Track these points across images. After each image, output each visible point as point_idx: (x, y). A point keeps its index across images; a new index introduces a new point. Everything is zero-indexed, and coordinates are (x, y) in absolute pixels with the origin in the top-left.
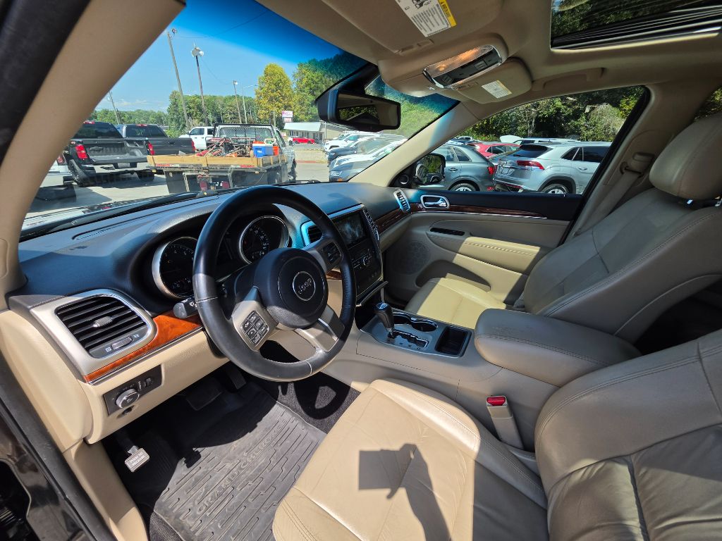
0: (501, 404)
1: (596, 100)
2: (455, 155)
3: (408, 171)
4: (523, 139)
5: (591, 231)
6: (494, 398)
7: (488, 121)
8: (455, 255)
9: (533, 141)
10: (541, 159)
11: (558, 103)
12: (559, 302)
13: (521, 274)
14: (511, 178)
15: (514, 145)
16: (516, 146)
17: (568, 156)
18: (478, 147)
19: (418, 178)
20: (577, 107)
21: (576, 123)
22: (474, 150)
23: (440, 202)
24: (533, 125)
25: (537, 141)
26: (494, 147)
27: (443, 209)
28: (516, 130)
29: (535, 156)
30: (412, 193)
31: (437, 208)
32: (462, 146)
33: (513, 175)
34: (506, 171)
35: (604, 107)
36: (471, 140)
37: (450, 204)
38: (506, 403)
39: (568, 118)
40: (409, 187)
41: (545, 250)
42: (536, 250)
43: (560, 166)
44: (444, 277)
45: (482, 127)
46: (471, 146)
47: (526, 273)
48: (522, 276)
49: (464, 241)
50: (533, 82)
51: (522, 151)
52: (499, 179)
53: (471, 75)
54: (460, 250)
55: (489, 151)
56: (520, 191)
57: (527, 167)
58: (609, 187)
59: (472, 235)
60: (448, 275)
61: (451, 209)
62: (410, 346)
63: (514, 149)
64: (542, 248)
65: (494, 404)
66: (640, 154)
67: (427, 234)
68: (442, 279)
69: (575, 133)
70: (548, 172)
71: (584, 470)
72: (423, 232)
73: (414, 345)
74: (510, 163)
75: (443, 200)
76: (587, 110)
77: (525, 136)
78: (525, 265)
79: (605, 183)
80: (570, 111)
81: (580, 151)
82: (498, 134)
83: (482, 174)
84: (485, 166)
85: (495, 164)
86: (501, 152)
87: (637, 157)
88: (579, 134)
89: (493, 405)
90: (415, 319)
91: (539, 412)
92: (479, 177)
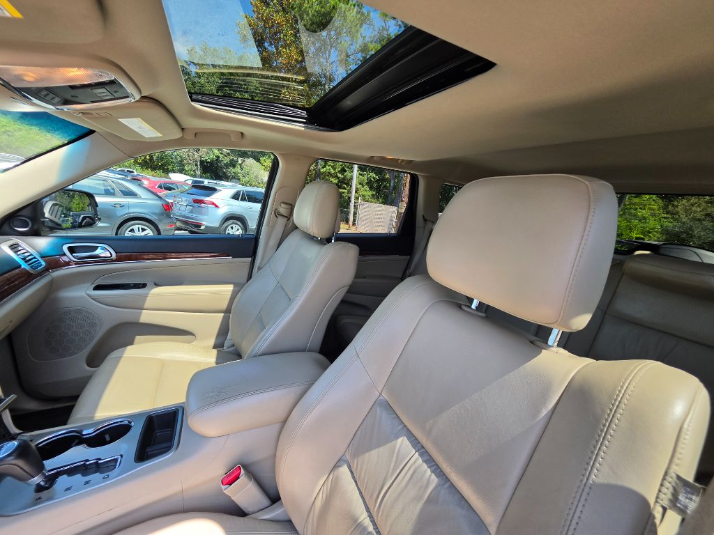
0: (237, 478)
1: (244, 155)
2: (117, 190)
3: (26, 212)
4: (192, 178)
5: (268, 265)
6: (229, 475)
7: (151, 157)
8: (140, 313)
9: (203, 182)
10: (214, 198)
11: (217, 152)
12: (262, 338)
13: (223, 314)
14: (190, 215)
15: (185, 183)
16: (188, 184)
17: (236, 197)
18: (146, 183)
19: (51, 220)
20: (231, 158)
21: (234, 170)
22: (140, 185)
23: (98, 252)
24: (199, 166)
25: (206, 182)
26: (165, 183)
27: (105, 260)
28: (183, 169)
29: (208, 196)
30: (43, 243)
31: (96, 260)
32: (123, 179)
33: (191, 212)
34: (183, 208)
35: (250, 162)
36: (135, 173)
37: (116, 253)
38: (243, 471)
39: (227, 166)
40: (36, 233)
41: (239, 287)
42: (230, 288)
43: (232, 205)
44: (131, 343)
45: (145, 161)
46: (136, 180)
47: (228, 311)
48: (224, 316)
49: (148, 294)
50: (183, 129)
51: (194, 190)
52: (178, 216)
53: (93, 102)
54: (146, 305)
55: (160, 187)
56: (202, 228)
57: (203, 205)
58: (272, 227)
59: (157, 285)
60: (138, 338)
61: (119, 259)
62: (87, 483)
63: (187, 188)
64: (235, 285)
65: (230, 483)
66: (284, 203)
67: (89, 295)
68: (129, 348)
69: (235, 178)
70: (223, 211)
71: (321, 492)
72: (80, 295)
73: (96, 477)
74: (186, 201)
75: (103, 249)
76: (240, 162)
77: (195, 176)
78: (224, 306)
79: (268, 225)
80: (226, 160)
81: (243, 194)
82: (167, 171)
83: (157, 211)
84: (159, 203)
85: (170, 201)
86: (174, 189)
87: (283, 205)
88: (239, 179)
89: (231, 485)
90: (90, 431)
91: (275, 456)
92: (155, 214)
